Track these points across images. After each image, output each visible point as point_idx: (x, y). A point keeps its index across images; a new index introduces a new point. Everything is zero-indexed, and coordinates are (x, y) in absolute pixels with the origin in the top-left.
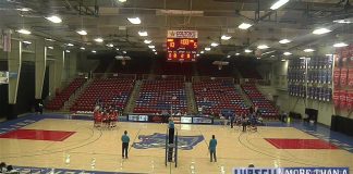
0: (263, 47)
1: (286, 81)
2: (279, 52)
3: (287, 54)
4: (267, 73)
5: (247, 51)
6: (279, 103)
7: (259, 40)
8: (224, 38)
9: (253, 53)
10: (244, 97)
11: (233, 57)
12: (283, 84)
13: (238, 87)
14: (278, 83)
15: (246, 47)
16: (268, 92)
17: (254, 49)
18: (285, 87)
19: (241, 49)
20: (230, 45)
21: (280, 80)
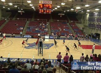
0: (78, 8)
1: (88, 22)
2: (85, 10)
3: (88, 11)
4: (80, 18)
5: (72, 10)
6: (85, 31)
7: (77, 5)
8: (62, 4)
9: (74, 10)
10: (71, 28)
11: (67, 12)
12: (87, 23)
13: (68, 24)
14: (84, 23)
15: (71, 8)
16: (81, 26)
17: (75, 9)
18: (87, 24)
19: (70, 8)
20: (65, 7)
21: (85, 22)
